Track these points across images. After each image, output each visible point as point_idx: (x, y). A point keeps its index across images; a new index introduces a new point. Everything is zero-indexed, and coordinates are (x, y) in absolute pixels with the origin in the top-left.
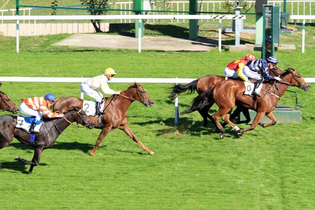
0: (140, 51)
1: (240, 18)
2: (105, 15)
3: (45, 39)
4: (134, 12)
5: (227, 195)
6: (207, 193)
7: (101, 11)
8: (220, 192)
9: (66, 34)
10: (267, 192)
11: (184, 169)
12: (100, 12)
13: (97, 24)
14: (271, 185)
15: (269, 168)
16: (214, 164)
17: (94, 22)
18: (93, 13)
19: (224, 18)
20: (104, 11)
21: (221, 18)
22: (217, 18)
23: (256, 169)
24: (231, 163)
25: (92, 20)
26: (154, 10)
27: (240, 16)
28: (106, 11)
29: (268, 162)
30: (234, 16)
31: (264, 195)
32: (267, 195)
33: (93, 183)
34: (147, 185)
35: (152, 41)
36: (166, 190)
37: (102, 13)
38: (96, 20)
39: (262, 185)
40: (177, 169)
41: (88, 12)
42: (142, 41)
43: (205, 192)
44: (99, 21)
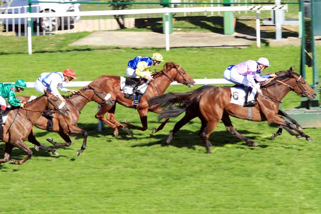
0: (168, 49)
1: (280, 8)
2: (129, 9)
3: (61, 39)
4: (161, 5)
5: (261, 209)
6: (239, 208)
7: (125, 5)
8: (254, 207)
9: (85, 32)
10: (307, 205)
11: (214, 182)
12: (124, 7)
13: (120, 20)
14: (313, 197)
15: (311, 177)
16: (249, 176)
17: (117, 18)
18: (116, 7)
19: (261, 9)
20: (128, 4)
21: (259, 9)
22: (254, 9)
23: (296, 180)
24: (267, 173)
25: (115, 16)
26: (185, 2)
27: (281, 6)
28: (130, 5)
29: (309, 171)
30: (273, 6)
31: (304, 209)
32: (307, 209)
33: (110, 200)
34: (171, 200)
35: (182, 37)
36: (192, 206)
37: (127, 7)
38: (120, 15)
39: (302, 198)
40: (205, 182)
41: (110, 6)
42: (170, 37)
43: (237, 207)
44: (122, 16)
